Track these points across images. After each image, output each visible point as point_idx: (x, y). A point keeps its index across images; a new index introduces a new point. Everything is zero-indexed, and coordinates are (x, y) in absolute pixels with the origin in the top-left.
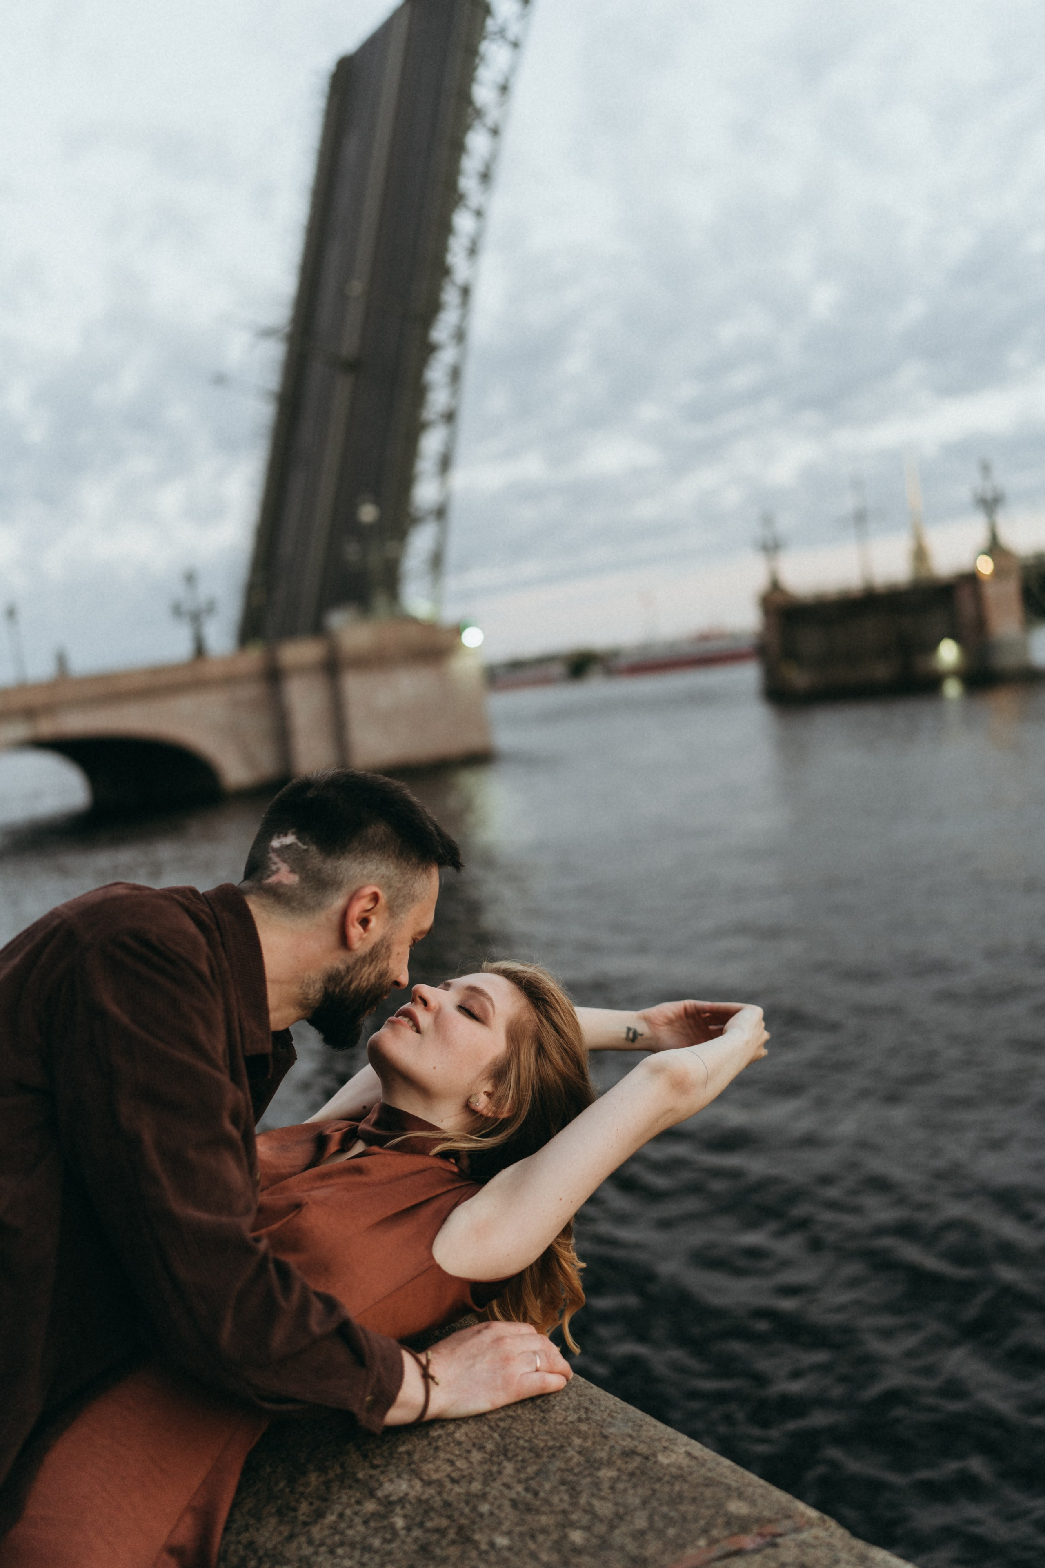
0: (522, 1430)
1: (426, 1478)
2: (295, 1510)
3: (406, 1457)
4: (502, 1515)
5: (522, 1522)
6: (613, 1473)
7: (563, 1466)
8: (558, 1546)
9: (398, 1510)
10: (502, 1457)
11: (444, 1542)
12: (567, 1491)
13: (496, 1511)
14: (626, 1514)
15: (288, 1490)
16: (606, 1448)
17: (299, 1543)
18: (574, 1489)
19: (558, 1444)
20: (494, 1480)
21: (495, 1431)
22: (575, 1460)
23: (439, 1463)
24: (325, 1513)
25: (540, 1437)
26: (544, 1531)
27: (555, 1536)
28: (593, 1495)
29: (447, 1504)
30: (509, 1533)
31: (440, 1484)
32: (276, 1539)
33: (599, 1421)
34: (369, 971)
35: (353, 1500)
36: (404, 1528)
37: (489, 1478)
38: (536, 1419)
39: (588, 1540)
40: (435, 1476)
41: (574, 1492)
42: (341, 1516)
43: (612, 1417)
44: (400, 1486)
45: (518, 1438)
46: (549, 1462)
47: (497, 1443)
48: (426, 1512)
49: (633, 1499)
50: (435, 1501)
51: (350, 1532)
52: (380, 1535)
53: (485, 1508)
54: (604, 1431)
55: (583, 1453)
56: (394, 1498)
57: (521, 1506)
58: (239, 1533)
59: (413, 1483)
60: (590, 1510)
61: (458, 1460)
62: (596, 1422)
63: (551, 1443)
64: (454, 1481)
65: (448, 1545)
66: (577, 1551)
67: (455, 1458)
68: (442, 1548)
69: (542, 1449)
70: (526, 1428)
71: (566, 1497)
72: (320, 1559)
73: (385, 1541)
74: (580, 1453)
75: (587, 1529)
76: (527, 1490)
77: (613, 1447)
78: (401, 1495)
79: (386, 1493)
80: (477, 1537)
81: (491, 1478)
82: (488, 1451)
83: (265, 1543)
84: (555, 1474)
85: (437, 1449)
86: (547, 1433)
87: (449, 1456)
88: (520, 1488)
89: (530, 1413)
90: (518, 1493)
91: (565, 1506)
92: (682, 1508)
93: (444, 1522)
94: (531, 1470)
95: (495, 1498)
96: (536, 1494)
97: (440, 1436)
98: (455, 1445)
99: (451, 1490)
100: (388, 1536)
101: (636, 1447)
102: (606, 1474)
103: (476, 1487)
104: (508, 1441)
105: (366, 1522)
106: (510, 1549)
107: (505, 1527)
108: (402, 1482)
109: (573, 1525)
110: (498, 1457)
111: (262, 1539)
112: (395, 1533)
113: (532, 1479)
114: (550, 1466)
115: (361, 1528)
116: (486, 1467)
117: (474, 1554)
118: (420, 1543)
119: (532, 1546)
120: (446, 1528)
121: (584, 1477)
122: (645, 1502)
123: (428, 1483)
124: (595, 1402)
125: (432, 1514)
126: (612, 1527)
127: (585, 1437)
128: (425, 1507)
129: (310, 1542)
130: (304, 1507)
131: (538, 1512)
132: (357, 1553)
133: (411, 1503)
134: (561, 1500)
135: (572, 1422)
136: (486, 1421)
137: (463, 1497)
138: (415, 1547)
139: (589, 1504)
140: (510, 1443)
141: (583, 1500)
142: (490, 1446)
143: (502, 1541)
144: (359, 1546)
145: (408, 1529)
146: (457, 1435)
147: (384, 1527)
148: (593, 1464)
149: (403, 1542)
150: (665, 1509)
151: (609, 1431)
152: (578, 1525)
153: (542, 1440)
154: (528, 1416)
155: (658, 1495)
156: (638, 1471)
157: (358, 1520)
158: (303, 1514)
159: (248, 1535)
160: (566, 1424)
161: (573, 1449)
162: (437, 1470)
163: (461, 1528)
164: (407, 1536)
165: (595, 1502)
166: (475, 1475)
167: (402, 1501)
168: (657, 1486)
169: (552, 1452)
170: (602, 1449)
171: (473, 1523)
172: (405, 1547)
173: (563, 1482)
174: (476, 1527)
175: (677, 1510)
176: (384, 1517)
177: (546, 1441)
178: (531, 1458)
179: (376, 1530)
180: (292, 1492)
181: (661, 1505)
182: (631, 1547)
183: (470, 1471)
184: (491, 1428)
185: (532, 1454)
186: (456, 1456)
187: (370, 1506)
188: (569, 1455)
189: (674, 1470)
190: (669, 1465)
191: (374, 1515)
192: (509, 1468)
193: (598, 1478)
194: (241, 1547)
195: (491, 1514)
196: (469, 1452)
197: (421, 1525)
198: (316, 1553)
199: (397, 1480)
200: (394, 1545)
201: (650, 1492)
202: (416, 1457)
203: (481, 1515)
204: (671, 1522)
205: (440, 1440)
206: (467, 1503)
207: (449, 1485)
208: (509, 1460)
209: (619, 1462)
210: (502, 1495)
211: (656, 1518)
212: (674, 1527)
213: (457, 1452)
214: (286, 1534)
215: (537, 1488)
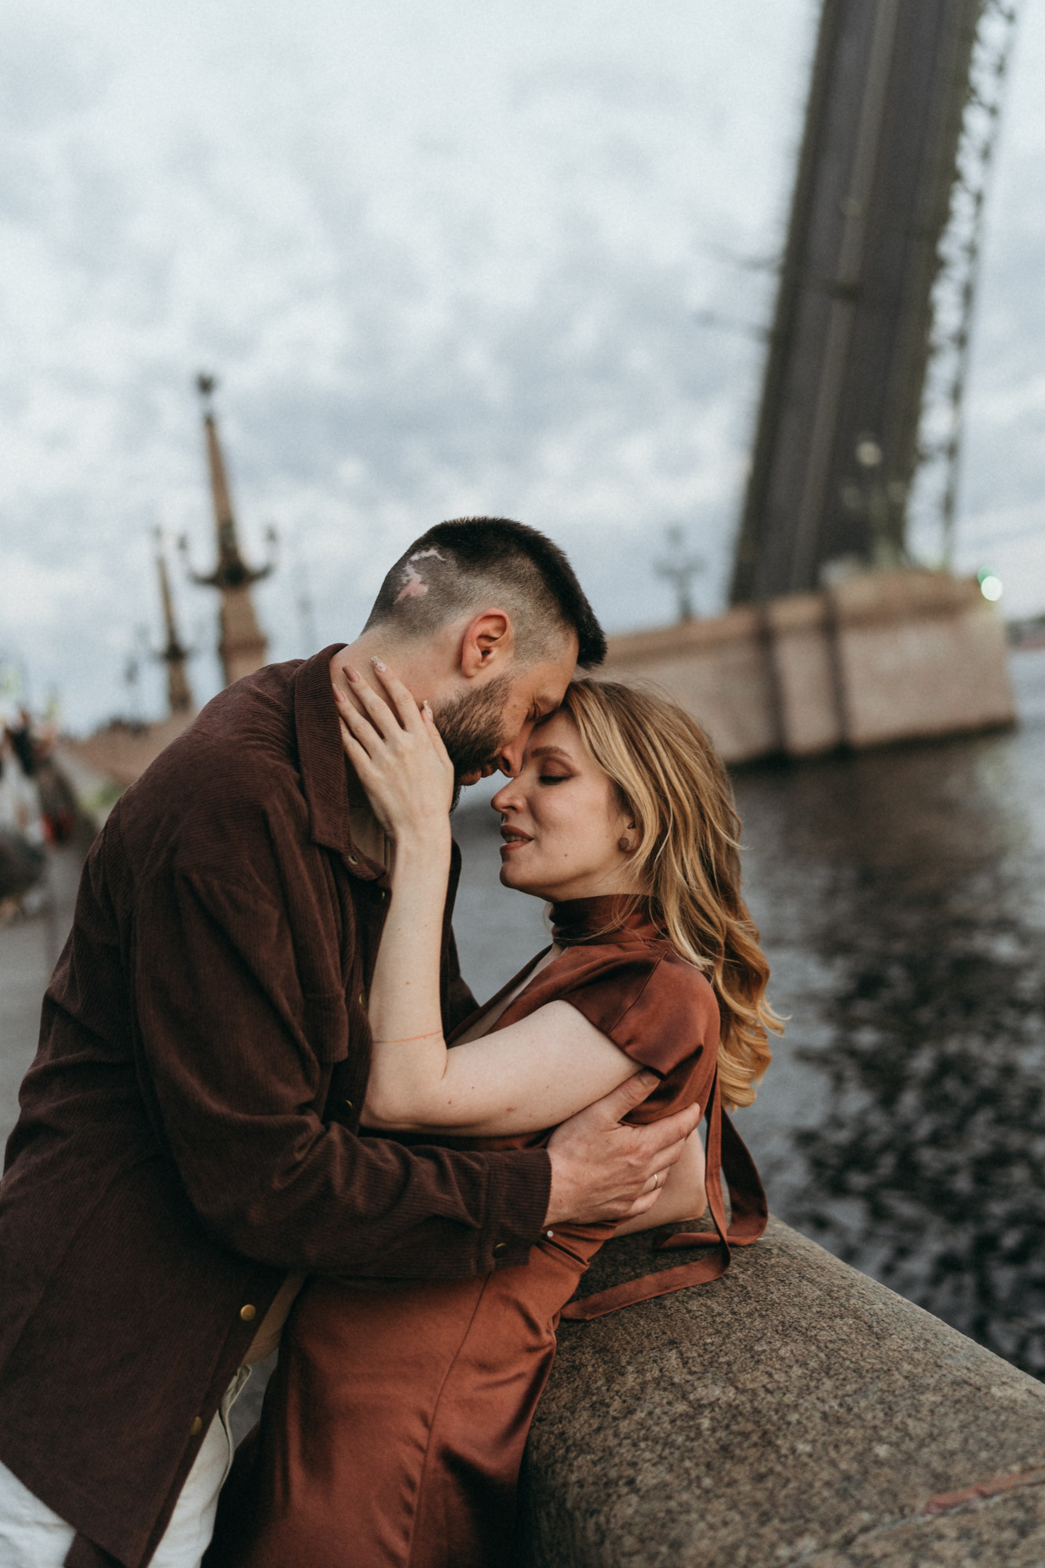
0: (850, 1353)
1: (740, 1386)
2: (608, 1406)
3: (726, 1366)
4: (810, 1425)
5: (831, 1433)
6: (938, 1398)
7: (885, 1387)
8: (859, 1458)
9: (707, 1412)
10: (823, 1374)
11: (746, 1445)
12: (883, 1410)
13: (804, 1421)
14: (940, 1435)
15: (604, 1388)
16: (936, 1376)
17: (605, 1435)
18: (890, 1409)
19: (885, 1368)
20: (810, 1394)
21: (822, 1351)
22: (899, 1383)
23: (756, 1374)
24: (635, 1410)
25: (868, 1360)
26: (850, 1442)
27: (860, 1448)
28: (909, 1416)
29: (756, 1411)
30: (814, 1442)
31: (754, 1392)
32: (586, 1430)
33: (937, 1352)
34: (480, 712)
35: (665, 1401)
36: (708, 1429)
37: (804, 1391)
38: (868, 1344)
39: (893, 1455)
40: (750, 1386)
41: (890, 1412)
42: (650, 1413)
43: (954, 1351)
44: (714, 1391)
45: (844, 1359)
46: (872, 1383)
47: (821, 1362)
48: (734, 1417)
49: (951, 1422)
50: (745, 1408)
51: (656, 1429)
52: (684, 1433)
53: (794, 1417)
54: (938, 1361)
55: (911, 1378)
56: (705, 1402)
57: (831, 1419)
58: (552, 1424)
59: (726, 1390)
60: (903, 1430)
61: (776, 1373)
62: (932, 1352)
63: (878, 1366)
64: (768, 1391)
65: (749, 1447)
66: (879, 1462)
67: (774, 1371)
68: (742, 1449)
69: (867, 1371)
70: (856, 1351)
71: (881, 1415)
72: (623, 1450)
73: (688, 1438)
74: (906, 1377)
75: (897, 1445)
76: (841, 1405)
77: (944, 1375)
78: (713, 1399)
79: (698, 1396)
80: (779, 1442)
81: (807, 1392)
82: (810, 1368)
83: (575, 1434)
84: (875, 1393)
85: (758, 1362)
86: (876, 1357)
87: (769, 1369)
88: (835, 1404)
89: (863, 1339)
90: (831, 1407)
91: (878, 1422)
92: (1003, 1436)
93: (750, 1427)
94: (849, 1388)
95: (807, 1409)
96: (850, 1410)
97: (764, 1351)
98: (777, 1360)
99: (763, 1399)
100: (692, 1435)
101: (970, 1378)
102: (929, 1398)
103: (789, 1398)
104: (833, 1360)
105: (673, 1421)
106: (810, 1455)
107: (809, 1437)
108: (716, 1388)
109: (881, 1440)
110: (819, 1374)
111: (572, 1431)
112: (699, 1434)
113: (849, 1396)
114: (871, 1387)
115: (667, 1426)
116: (804, 1382)
117: (773, 1456)
118: (721, 1443)
119: (833, 1454)
120: (750, 1433)
121: (905, 1399)
122: (963, 1426)
123: (743, 1391)
124: (941, 1337)
125: (740, 1419)
126: (922, 1445)
127: (916, 1364)
128: (734, 1411)
129: (616, 1435)
130: (617, 1404)
131: (847, 1425)
132: (659, 1448)
133: (720, 1408)
134: (874, 1417)
135: (907, 1351)
136: (815, 1342)
137: (773, 1406)
138: (716, 1447)
139: (903, 1423)
140: (835, 1363)
141: (897, 1420)
142: (813, 1364)
143: (803, 1447)
144: (661, 1441)
145: (713, 1430)
146: (782, 1352)
147: (690, 1427)
148: (917, 1388)
149: (706, 1442)
150: (983, 1434)
151: (941, 1362)
152: (887, 1440)
153: (869, 1363)
154: (861, 1340)
155: (979, 1422)
156: (964, 1400)
157: (666, 1418)
158: (615, 1410)
159: (560, 1426)
160: (899, 1351)
161: (900, 1373)
162: (753, 1380)
163: (765, 1433)
164: (711, 1436)
165: (910, 1422)
166: (791, 1388)
167: (712, 1405)
168: (982, 1414)
169: (876, 1374)
170: (932, 1376)
171: (779, 1429)
172: (707, 1447)
173: (881, 1402)
174: (781, 1434)
175: (996, 1437)
176: (693, 1418)
177: (873, 1364)
178: (853, 1378)
179: (682, 1429)
180: (608, 1390)
181: (981, 1430)
182: (937, 1464)
183: (788, 1383)
184: (818, 1347)
185: (854, 1374)
186: (776, 1369)
187: (681, 1407)
188: (893, 1378)
189: (1006, 1403)
190: (1001, 1398)
191: (684, 1416)
192: (828, 1384)
193: (919, 1401)
194: (552, 1437)
195: (799, 1422)
196: (790, 1367)
197: (727, 1427)
198: (620, 1445)
199: (711, 1386)
200: (696, 1444)
201: (972, 1418)
202: (735, 1368)
203: (789, 1423)
204: (987, 1446)
205: (764, 1354)
206: (777, 1411)
207: (762, 1393)
208: (830, 1377)
209: (946, 1390)
210: (814, 1407)
211: (971, 1441)
212: (988, 1451)
213: (777, 1366)
214: (595, 1426)
215: (852, 1404)
